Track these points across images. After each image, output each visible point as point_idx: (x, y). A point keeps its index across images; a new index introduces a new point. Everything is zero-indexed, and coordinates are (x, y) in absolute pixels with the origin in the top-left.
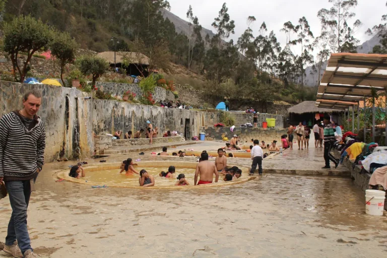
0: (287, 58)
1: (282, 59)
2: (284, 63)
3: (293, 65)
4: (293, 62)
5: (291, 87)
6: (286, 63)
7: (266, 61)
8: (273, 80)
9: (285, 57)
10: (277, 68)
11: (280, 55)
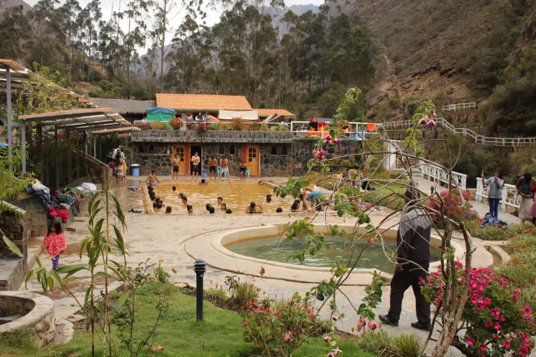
0: (113, 35)
1: (105, 37)
2: (108, 43)
3: (122, 47)
4: (121, 42)
5: (118, 79)
6: (111, 43)
7: (80, 38)
8: (91, 66)
9: (109, 34)
10: (97, 50)
11: (102, 30)
